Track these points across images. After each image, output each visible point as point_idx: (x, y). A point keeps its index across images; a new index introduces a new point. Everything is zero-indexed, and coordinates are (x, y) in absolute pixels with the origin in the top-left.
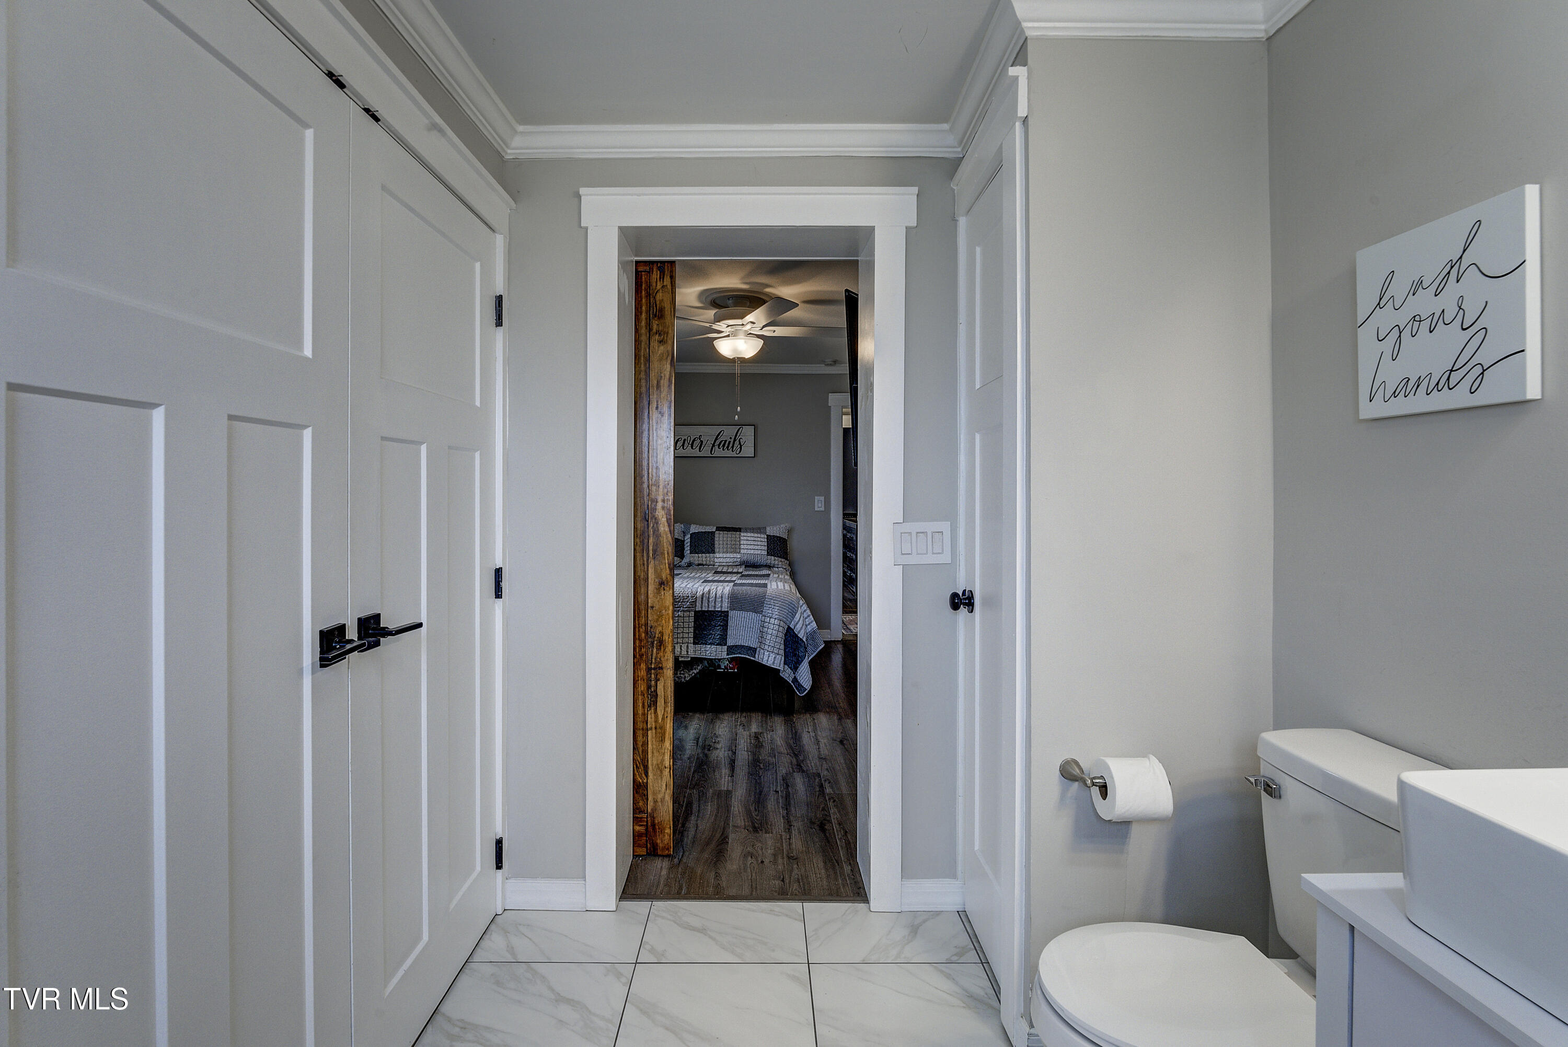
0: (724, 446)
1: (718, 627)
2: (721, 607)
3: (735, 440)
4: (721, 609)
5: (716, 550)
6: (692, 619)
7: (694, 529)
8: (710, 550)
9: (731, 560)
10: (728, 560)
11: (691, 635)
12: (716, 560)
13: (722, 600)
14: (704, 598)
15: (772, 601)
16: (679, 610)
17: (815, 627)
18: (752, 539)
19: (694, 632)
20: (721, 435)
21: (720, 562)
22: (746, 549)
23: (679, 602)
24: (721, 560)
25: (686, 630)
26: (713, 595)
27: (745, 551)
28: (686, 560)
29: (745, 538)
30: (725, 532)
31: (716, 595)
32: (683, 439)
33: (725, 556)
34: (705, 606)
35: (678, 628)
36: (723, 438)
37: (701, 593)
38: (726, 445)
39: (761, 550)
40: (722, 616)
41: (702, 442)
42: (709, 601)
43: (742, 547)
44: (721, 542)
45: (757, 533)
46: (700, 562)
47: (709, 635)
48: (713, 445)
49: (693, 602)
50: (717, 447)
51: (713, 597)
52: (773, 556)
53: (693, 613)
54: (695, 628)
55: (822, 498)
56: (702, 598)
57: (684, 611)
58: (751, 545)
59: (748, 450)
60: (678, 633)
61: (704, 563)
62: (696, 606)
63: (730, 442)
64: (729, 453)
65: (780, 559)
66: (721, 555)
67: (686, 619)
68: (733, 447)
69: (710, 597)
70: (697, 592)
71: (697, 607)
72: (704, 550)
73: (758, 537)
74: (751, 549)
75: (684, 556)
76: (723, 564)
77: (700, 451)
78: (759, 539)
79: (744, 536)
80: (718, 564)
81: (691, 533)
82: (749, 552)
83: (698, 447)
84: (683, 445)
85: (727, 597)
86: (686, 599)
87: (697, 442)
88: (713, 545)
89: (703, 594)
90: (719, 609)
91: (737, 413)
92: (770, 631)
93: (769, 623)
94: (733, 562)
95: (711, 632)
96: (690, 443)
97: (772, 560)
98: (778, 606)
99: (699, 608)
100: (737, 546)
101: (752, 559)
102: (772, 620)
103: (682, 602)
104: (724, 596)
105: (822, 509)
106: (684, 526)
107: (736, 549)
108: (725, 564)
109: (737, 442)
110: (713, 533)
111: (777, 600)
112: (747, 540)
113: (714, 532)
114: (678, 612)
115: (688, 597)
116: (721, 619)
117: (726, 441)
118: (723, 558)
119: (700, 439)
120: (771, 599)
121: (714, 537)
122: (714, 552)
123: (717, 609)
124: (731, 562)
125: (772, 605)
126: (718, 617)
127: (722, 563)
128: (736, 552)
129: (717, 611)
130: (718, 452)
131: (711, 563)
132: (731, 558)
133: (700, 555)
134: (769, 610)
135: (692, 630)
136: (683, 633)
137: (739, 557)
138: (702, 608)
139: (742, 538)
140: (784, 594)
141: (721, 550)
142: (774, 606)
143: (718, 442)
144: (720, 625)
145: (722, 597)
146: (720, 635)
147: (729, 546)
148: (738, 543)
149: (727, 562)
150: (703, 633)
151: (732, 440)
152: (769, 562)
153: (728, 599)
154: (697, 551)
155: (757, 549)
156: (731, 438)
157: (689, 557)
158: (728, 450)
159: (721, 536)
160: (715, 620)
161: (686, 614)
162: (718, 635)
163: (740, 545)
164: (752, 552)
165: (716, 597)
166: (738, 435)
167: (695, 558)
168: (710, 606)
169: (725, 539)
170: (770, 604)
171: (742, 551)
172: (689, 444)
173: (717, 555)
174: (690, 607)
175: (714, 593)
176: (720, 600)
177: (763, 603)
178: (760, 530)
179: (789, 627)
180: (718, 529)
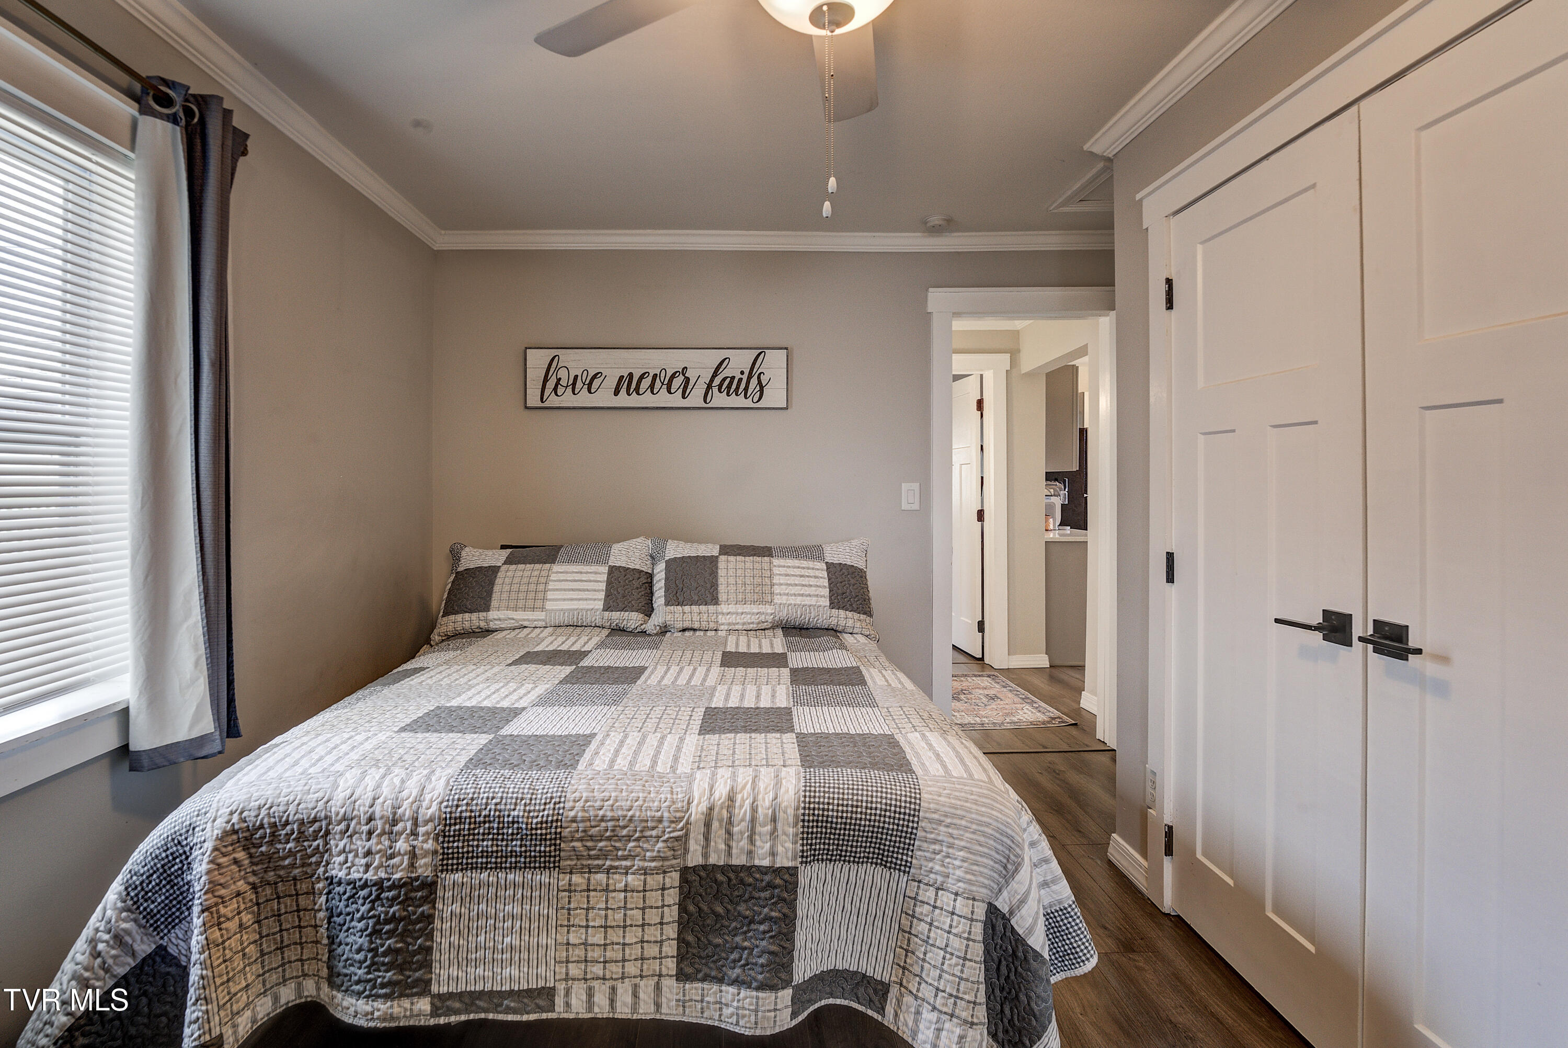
0: (729, 387)
1: (761, 923)
2: (773, 854)
3: (750, 377)
4: (774, 862)
5: (722, 596)
6: (672, 896)
7: (675, 550)
8: (709, 599)
9: (754, 619)
10: (747, 618)
11: (671, 949)
12: (721, 619)
13: (775, 829)
14: (715, 825)
15: (942, 828)
16: (627, 869)
17: (1068, 898)
18: (797, 571)
19: (681, 940)
20: (723, 366)
21: (729, 624)
22: (785, 594)
23: (629, 838)
24: (732, 619)
25: (652, 933)
26: (742, 811)
27: (784, 600)
28: (657, 619)
29: (783, 571)
30: (739, 558)
31: (754, 810)
32: (651, 375)
33: (740, 611)
34: (717, 851)
35: (625, 927)
36: (727, 373)
37: (703, 807)
38: (734, 386)
39: (817, 596)
40: (775, 887)
41: (687, 380)
42: (729, 833)
43: (777, 589)
44: (732, 580)
45: (806, 557)
46: (687, 624)
47: (733, 949)
48: (709, 386)
49: (677, 839)
50: (715, 390)
51: (742, 820)
52: (843, 608)
53: (676, 876)
54: (684, 924)
55: (916, 486)
56: (708, 825)
57: (645, 872)
58: (796, 585)
59: (775, 395)
60: (624, 944)
61: (696, 626)
62: (686, 851)
63: (740, 380)
64: (739, 401)
65: (856, 616)
66: (732, 608)
67: (654, 898)
68: (746, 389)
69: (736, 820)
70: (689, 803)
71: (689, 857)
72: (696, 598)
73: (808, 568)
74: (795, 595)
75: (653, 609)
76: (737, 627)
77: (684, 397)
78: (811, 573)
79: (779, 566)
80: (726, 628)
81: (667, 558)
82: (792, 600)
83: (681, 390)
84: (652, 387)
85: (791, 820)
86: (653, 828)
87: (678, 382)
88: (714, 585)
89: (711, 809)
90: (766, 863)
91: (831, 197)
92: (938, 937)
93: (935, 907)
94: (759, 623)
95: (738, 939)
96: (666, 382)
97: (842, 618)
98: (962, 849)
99: (694, 858)
100: (767, 589)
101: (797, 616)
102: (945, 899)
103: (638, 840)
104: (781, 816)
105: (916, 506)
106: (653, 543)
107: (763, 594)
108: (740, 627)
109: (754, 381)
110: (713, 560)
111: (958, 827)
112: (787, 575)
113: (717, 557)
114: (627, 873)
115: (660, 820)
116: (772, 897)
117: (733, 378)
118: (737, 614)
119: (684, 375)
120: (940, 822)
121: (717, 568)
122: (715, 601)
123: (757, 862)
124: (753, 623)
125: (940, 842)
126: (763, 889)
127: (734, 624)
128: (762, 602)
129: (759, 868)
130: (719, 399)
131: (712, 625)
132: (753, 614)
133: (687, 608)
134: (932, 860)
135: (671, 931)
136: (642, 942)
137: (769, 611)
138: (706, 855)
139: (776, 571)
140: (975, 802)
141: (732, 596)
142: (951, 846)
143: (717, 381)
144: (768, 919)
145: (774, 820)
146: (771, 953)
147: (748, 588)
148: (767, 581)
149: (744, 624)
150: (710, 943)
151: (745, 377)
152: (833, 622)
153: (795, 825)
154: (681, 599)
155: (810, 595)
156: (742, 373)
157: (662, 613)
158: (737, 395)
159: (731, 566)
160: (752, 898)
161: (653, 881)
162: (763, 952)
163: (772, 585)
164: (799, 600)
165: (753, 820)
166: (757, 366)
167: (677, 616)
168: (734, 851)
169: (739, 572)
170: (935, 842)
171: (777, 599)
172: (663, 384)
173: (723, 608)
174: (664, 859)
175: (748, 803)
176: (768, 828)
177: (912, 836)
178: (813, 552)
179: (992, 910)
180: (727, 550)
